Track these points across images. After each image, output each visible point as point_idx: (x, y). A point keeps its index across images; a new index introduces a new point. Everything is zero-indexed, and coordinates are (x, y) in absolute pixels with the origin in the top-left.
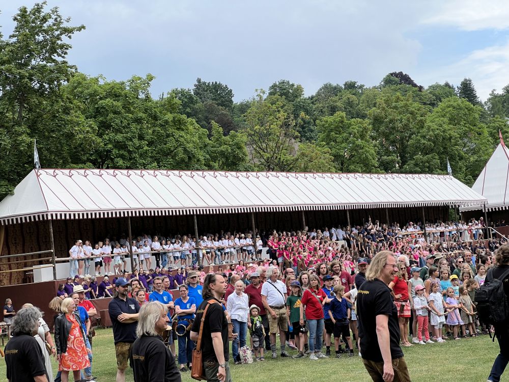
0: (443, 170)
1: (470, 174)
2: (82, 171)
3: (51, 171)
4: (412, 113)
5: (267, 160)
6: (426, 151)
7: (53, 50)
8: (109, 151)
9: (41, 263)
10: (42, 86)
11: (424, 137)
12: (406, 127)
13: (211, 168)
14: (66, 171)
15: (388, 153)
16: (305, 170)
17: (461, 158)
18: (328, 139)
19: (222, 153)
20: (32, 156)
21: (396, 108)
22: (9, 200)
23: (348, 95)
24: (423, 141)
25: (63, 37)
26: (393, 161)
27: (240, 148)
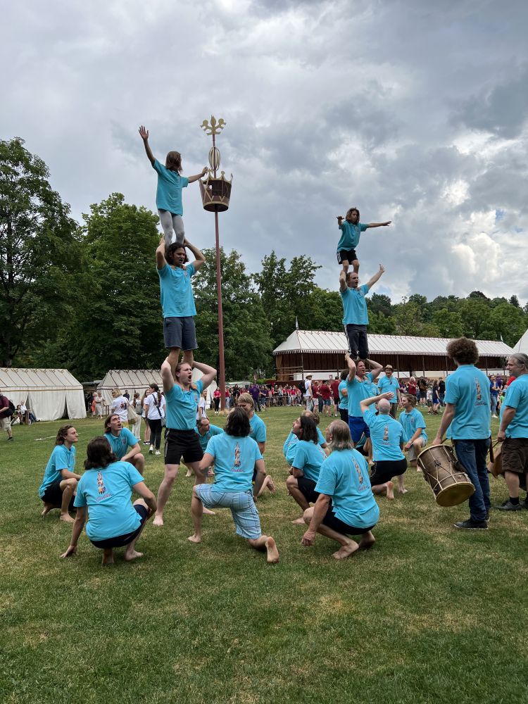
0: (498, 339)
1: (512, 342)
2: (317, 332)
3: (303, 331)
4: (483, 310)
5: (406, 331)
6: (489, 329)
7: (307, 277)
8: (330, 324)
9: (297, 372)
10: (301, 293)
11: (489, 322)
12: (479, 317)
13: (378, 333)
14: (310, 332)
15: (469, 330)
16: (425, 336)
17: (508, 334)
18: (438, 322)
19: (384, 327)
20: (295, 324)
21: (475, 307)
22: (284, 343)
23: (450, 302)
24: (488, 325)
25: (312, 271)
26: (472, 334)
27: (393, 324)
